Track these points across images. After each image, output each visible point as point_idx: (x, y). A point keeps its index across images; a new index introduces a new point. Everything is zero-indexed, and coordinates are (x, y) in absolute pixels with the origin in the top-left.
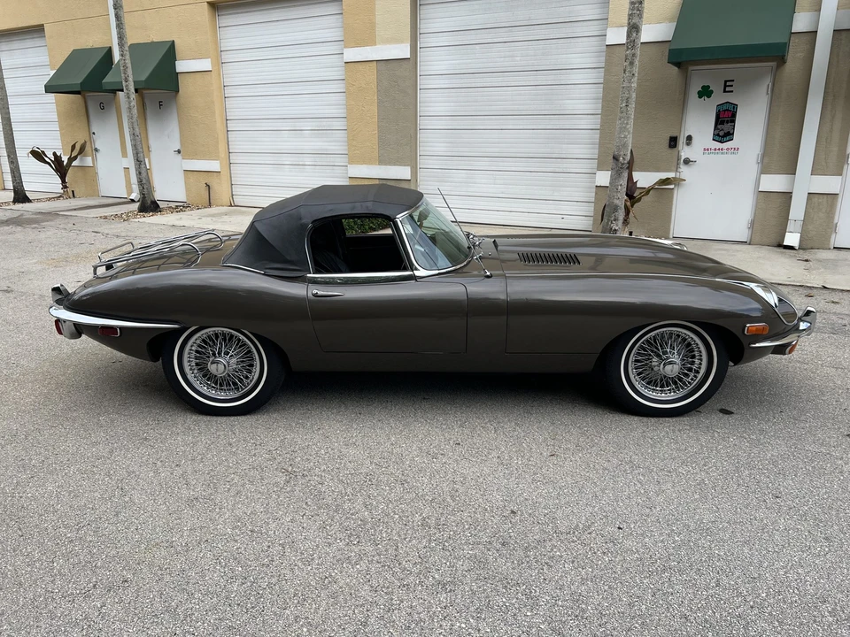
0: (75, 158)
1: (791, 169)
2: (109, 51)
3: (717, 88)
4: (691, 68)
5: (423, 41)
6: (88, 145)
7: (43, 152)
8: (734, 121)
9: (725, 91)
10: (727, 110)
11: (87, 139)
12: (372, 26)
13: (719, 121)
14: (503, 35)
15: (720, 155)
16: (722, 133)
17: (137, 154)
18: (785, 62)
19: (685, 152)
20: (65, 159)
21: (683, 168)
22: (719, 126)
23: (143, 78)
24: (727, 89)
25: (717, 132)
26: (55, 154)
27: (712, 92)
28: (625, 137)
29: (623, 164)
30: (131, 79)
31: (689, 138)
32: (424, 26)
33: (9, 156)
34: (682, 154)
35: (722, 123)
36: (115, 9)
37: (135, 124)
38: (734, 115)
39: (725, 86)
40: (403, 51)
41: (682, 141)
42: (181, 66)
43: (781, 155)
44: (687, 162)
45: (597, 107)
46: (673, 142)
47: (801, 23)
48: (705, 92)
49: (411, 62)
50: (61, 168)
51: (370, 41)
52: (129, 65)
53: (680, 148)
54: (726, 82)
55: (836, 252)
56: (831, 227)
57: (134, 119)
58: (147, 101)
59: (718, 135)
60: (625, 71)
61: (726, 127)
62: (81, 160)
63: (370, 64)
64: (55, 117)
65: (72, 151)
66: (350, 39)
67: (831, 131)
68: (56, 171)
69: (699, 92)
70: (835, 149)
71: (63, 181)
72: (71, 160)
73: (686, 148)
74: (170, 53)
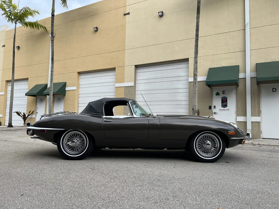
0: (30, 115)
1: (245, 115)
2: (47, 85)
3: (221, 93)
4: (213, 88)
5: (137, 82)
6: (35, 111)
7: (20, 113)
8: (227, 102)
9: (223, 94)
10: (224, 99)
11: (35, 110)
12: (124, 77)
13: (223, 102)
14: (160, 80)
15: (224, 111)
16: (224, 105)
17: (50, 111)
18: (238, 86)
19: (214, 110)
20: (27, 115)
21: (214, 115)
22: (223, 103)
23: (56, 91)
24: (224, 93)
25: (222, 105)
26: (24, 113)
27: (219, 94)
28: (195, 103)
29: (195, 111)
30: (52, 90)
31: (215, 106)
32: (138, 78)
33: (10, 113)
34: (213, 111)
35: (224, 102)
36: (51, 72)
37: (51, 103)
38: (227, 100)
39: (223, 92)
40: (132, 84)
41: (213, 107)
42: (67, 89)
43: (242, 111)
44: (215, 113)
45: (187, 99)
46: (210, 108)
47: (241, 76)
48: (218, 94)
49: (134, 87)
50: (25, 118)
51: (123, 81)
52: (53, 87)
53: (212, 109)
54: (223, 91)
55: (263, 139)
56: (260, 132)
57: (51, 102)
58: (55, 99)
59: (223, 105)
60: (194, 86)
61: (225, 103)
62: (32, 116)
63: (123, 87)
64: (26, 103)
65: (29, 113)
66: (117, 81)
67: (255, 104)
68: (23, 119)
69: (216, 94)
70: (257, 109)
71: (25, 122)
72: (28, 115)
73: (214, 109)
74: (64, 85)
